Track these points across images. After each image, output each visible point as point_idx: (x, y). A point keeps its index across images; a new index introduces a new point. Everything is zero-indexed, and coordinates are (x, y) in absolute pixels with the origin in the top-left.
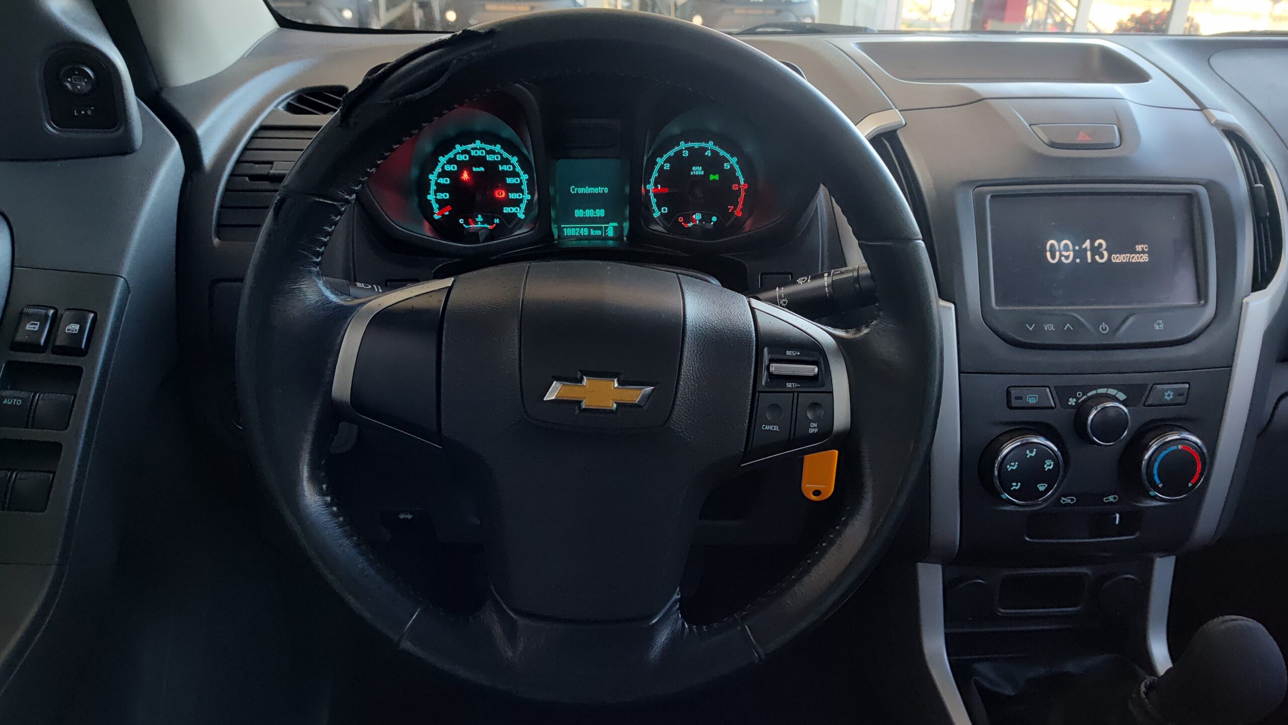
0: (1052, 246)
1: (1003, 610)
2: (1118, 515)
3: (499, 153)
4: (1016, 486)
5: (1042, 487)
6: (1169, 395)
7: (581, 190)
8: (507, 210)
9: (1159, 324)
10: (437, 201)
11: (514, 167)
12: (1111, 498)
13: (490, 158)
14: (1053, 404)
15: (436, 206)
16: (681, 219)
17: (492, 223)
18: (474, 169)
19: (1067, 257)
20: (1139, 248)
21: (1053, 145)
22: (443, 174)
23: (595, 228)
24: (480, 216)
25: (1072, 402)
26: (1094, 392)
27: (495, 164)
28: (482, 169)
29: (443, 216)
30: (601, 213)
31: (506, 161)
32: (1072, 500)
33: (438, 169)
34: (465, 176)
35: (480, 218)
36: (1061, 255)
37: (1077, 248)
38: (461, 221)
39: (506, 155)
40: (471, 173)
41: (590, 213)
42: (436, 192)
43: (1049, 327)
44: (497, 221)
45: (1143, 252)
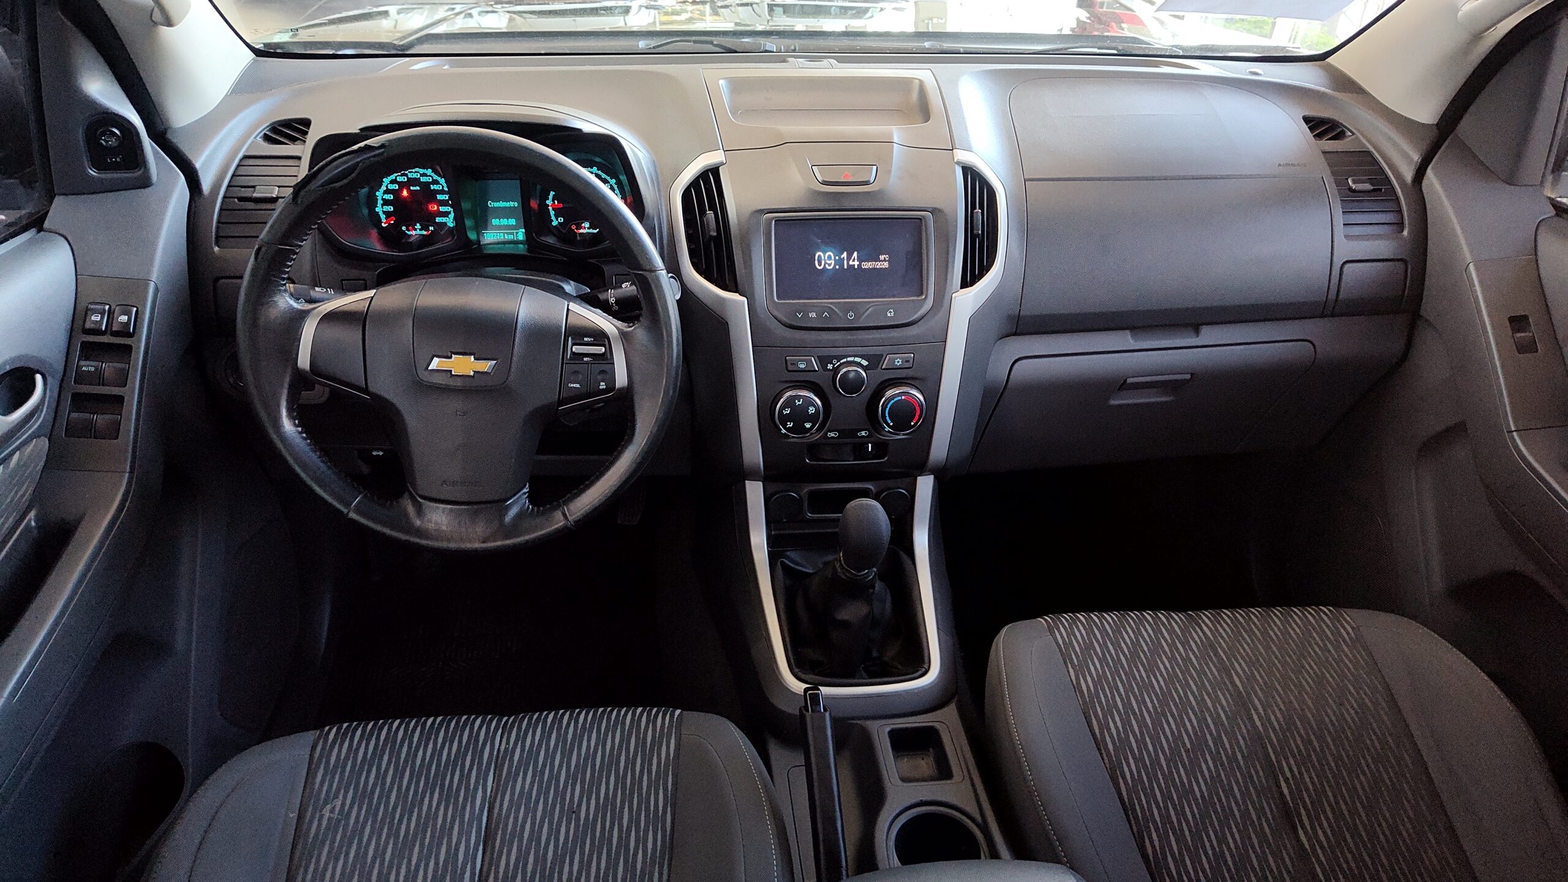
0: (819, 256)
1: (809, 515)
2: (870, 445)
3: (430, 176)
4: (790, 425)
5: (808, 425)
6: (898, 362)
7: (497, 204)
8: (438, 220)
9: (890, 312)
10: (384, 212)
11: (443, 187)
12: (863, 433)
13: (423, 179)
14: (817, 369)
15: (383, 217)
16: (574, 227)
17: (428, 230)
18: (412, 188)
19: (830, 265)
20: (882, 257)
21: (825, 183)
22: (387, 192)
23: (508, 234)
24: (418, 224)
25: (830, 366)
26: (845, 360)
27: (428, 184)
28: (418, 188)
29: (390, 224)
30: (512, 222)
31: (436, 182)
32: (836, 434)
33: (384, 188)
34: (405, 193)
35: (418, 226)
36: (825, 263)
37: (837, 258)
38: (404, 228)
39: (436, 177)
40: (409, 191)
41: (504, 222)
42: (383, 205)
43: (813, 315)
44: (431, 228)
45: (885, 260)
